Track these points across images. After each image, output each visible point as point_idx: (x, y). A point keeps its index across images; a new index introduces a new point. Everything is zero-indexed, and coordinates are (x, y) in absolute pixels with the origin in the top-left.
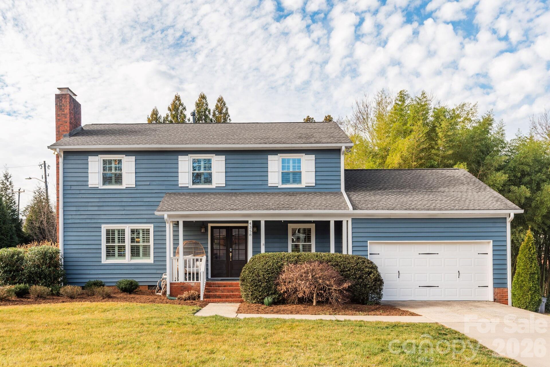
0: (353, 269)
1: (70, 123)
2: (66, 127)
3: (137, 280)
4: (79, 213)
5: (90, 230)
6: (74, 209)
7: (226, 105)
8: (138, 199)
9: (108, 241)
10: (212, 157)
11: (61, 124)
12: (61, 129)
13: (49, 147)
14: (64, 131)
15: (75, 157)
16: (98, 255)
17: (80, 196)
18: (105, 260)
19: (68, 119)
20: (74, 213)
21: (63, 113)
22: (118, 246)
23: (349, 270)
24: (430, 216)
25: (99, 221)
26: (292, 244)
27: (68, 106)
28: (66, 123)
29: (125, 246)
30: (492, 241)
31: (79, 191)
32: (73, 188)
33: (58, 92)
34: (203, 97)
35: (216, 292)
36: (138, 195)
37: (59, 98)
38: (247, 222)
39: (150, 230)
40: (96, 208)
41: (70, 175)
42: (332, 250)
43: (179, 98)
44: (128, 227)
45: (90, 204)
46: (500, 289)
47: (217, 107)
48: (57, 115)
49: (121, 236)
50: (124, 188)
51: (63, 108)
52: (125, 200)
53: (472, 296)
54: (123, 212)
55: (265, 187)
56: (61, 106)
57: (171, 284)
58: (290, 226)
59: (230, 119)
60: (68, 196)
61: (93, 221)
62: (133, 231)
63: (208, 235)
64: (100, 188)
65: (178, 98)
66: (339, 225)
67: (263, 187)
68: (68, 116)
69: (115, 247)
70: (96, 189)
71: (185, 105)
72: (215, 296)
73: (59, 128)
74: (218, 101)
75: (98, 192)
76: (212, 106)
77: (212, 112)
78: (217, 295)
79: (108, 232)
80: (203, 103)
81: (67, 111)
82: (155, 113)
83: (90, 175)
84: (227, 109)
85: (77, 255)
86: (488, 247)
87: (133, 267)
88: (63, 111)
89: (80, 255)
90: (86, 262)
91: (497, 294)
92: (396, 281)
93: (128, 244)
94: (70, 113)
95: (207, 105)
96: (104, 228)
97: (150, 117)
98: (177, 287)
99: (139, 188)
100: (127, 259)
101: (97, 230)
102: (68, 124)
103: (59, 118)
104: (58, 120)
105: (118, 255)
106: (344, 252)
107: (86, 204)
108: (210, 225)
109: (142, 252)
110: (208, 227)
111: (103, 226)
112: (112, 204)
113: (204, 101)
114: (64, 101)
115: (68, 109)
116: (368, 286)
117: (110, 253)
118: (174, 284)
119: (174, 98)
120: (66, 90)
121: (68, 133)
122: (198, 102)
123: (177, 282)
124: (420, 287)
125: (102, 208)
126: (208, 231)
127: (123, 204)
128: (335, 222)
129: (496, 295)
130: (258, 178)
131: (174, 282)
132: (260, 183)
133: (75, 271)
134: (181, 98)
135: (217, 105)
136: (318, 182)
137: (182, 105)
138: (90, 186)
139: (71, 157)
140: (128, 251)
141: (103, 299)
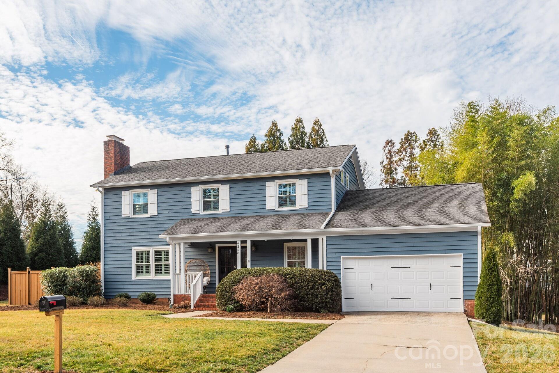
0: (306, 281)
1: (115, 164)
2: (111, 168)
3: (156, 293)
4: (115, 238)
5: (123, 252)
6: (112, 235)
7: (322, 127)
8: (160, 226)
9: (137, 262)
10: (219, 186)
11: (108, 166)
12: (108, 169)
13: (91, 186)
14: (110, 171)
15: (113, 193)
16: (129, 273)
17: (116, 224)
18: (134, 277)
19: (113, 161)
20: (112, 238)
21: (109, 156)
22: (146, 265)
23: (303, 282)
24: (401, 231)
25: (130, 245)
26: (288, 262)
27: (113, 150)
28: (112, 164)
29: (150, 265)
30: (462, 254)
31: (115, 220)
32: (111, 218)
33: (106, 139)
34: (299, 121)
35: (207, 302)
36: (160, 222)
37: (106, 144)
38: (235, 242)
39: (170, 252)
40: (128, 234)
41: (109, 207)
42: (309, 265)
43: (276, 123)
44: (152, 249)
45: (123, 231)
46: (471, 300)
47: (313, 130)
48: (105, 158)
49: (139, 257)
50: (149, 216)
51: (109, 152)
52: (150, 226)
53: (444, 307)
54: (148, 237)
55: (264, 210)
56: (108, 151)
57: (174, 296)
58: (286, 245)
59: (327, 141)
60: (107, 225)
61: (126, 245)
62: (156, 252)
63: (215, 254)
64: (131, 217)
65: (274, 124)
66: (315, 242)
67: (262, 211)
68: (113, 158)
69: (143, 266)
70: (128, 218)
71: (281, 130)
72: (205, 306)
73: (106, 169)
74: (315, 124)
75: (130, 220)
76: (308, 129)
77: (308, 135)
78: (206, 305)
79: (137, 253)
80: (300, 127)
81: (112, 154)
82: (253, 140)
83: (123, 207)
84: (323, 131)
85: (113, 273)
86: (459, 260)
87: (156, 283)
88: (109, 155)
89: (116, 273)
90: (121, 279)
91: (468, 305)
92: (369, 293)
93: (152, 263)
94: (115, 156)
95: (303, 128)
96: (134, 250)
97: (248, 145)
98: (179, 298)
99: (160, 215)
100: (152, 276)
101: (129, 252)
102: (113, 165)
103: (106, 160)
104: (105, 163)
105: (146, 273)
106: (320, 268)
107: (121, 231)
108: (217, 246)
109: (164, 270)
110: (215, 247)
111: (133, 248)
112: (140, 230)
113: (301, 124)
114: (110, 146)
115: (113, 153)
116: (319, 296)
117: (139, 271)
118: (177, 295)
119: (271, 124)
120: (113, 136)
121: (113, 173)
122: (294, 126)
123: (179, 294)
124: (392, 298)
125: (132, 234)
126: (215, 251)
127: (149, 230)
128: (312, 240)
129: (467, 307)
130: (258, 203)
131: (177, 294)
132: (260, 207)
133: (111, 286)
134: (278, 124)
135: (313, 127)
136: (311, 204)
137: (279, 130)
138: (123, 216)
139: (110, 193)
140: (152, 269)
141: (119, 307)
